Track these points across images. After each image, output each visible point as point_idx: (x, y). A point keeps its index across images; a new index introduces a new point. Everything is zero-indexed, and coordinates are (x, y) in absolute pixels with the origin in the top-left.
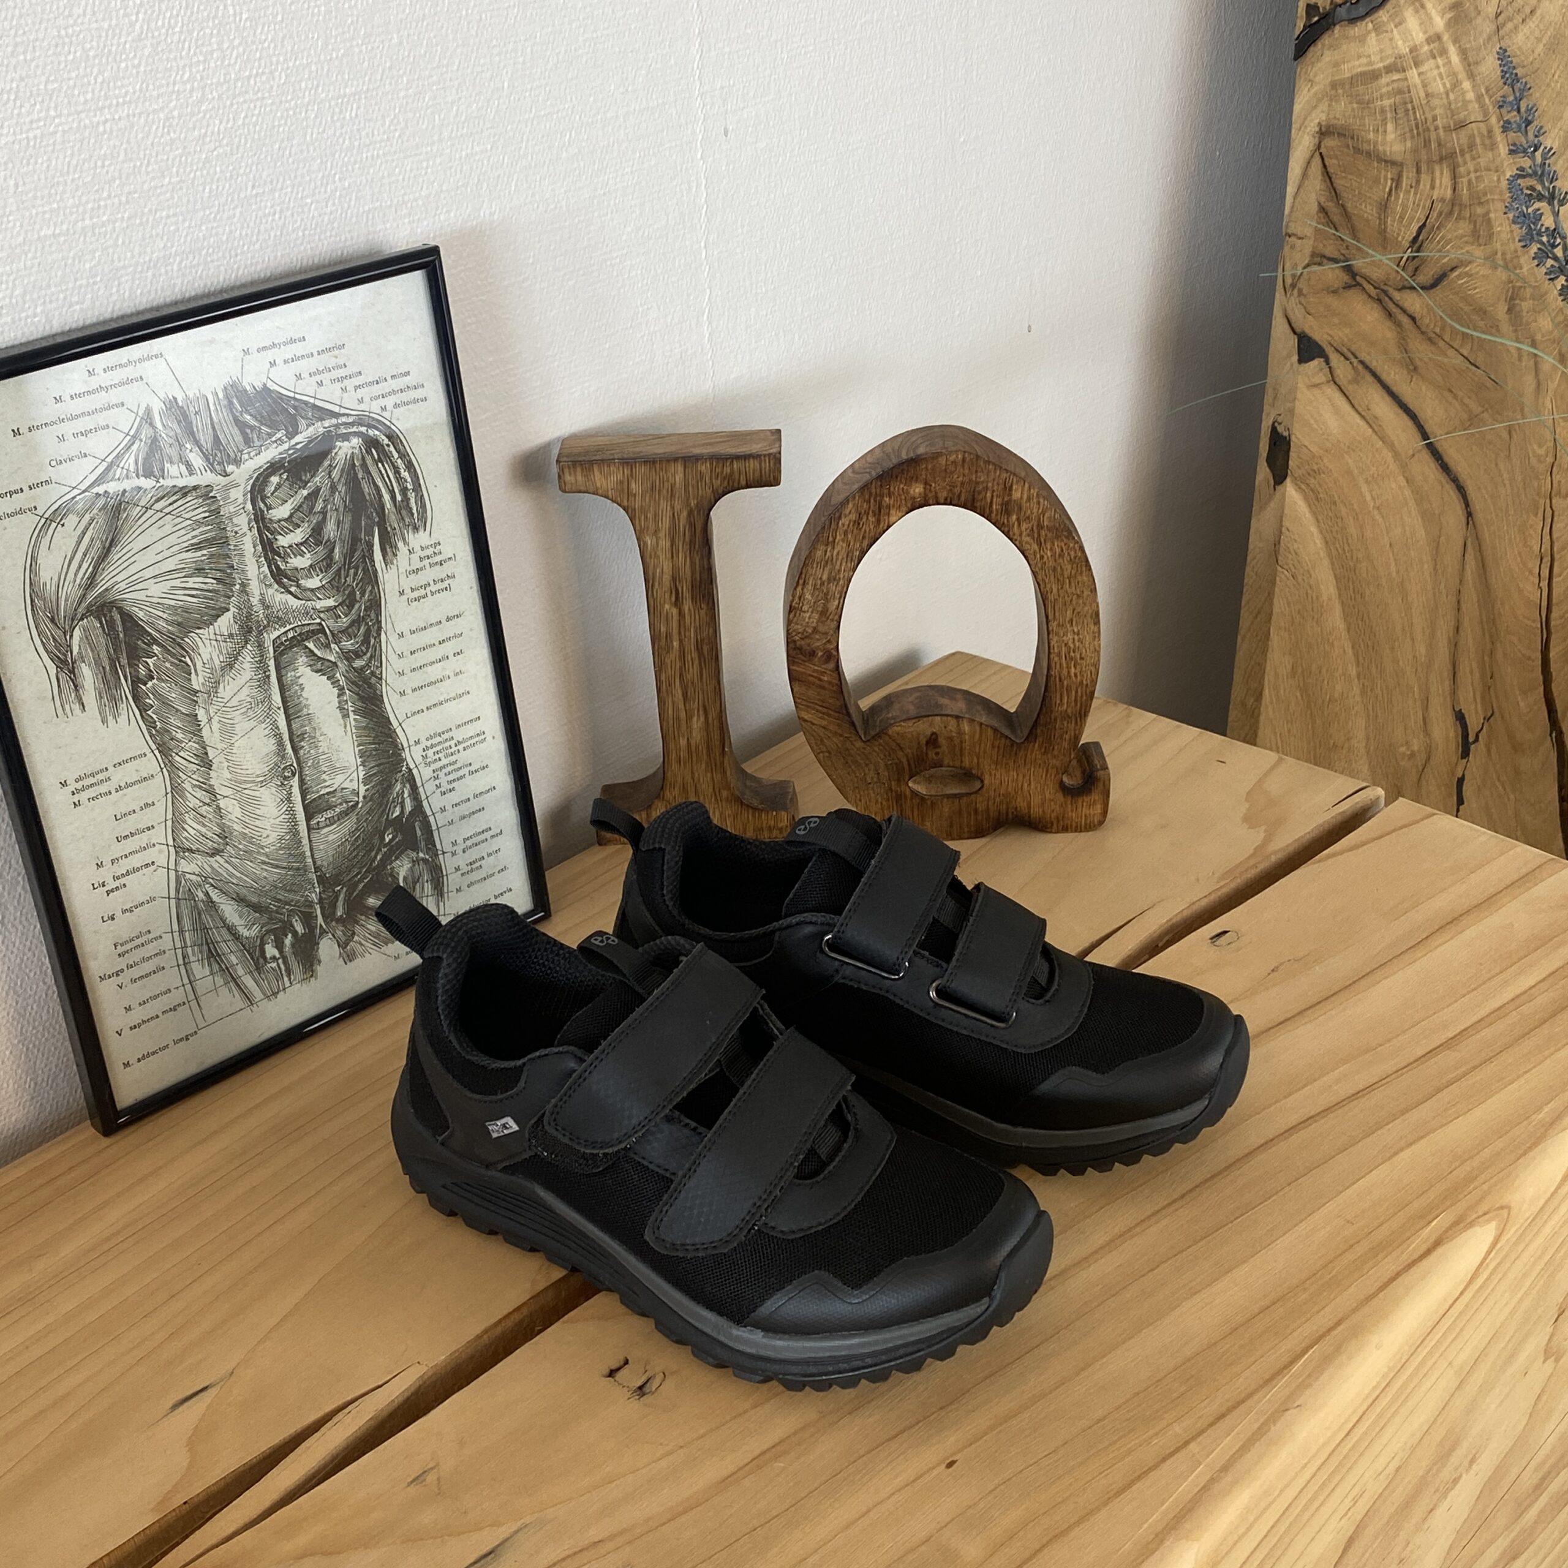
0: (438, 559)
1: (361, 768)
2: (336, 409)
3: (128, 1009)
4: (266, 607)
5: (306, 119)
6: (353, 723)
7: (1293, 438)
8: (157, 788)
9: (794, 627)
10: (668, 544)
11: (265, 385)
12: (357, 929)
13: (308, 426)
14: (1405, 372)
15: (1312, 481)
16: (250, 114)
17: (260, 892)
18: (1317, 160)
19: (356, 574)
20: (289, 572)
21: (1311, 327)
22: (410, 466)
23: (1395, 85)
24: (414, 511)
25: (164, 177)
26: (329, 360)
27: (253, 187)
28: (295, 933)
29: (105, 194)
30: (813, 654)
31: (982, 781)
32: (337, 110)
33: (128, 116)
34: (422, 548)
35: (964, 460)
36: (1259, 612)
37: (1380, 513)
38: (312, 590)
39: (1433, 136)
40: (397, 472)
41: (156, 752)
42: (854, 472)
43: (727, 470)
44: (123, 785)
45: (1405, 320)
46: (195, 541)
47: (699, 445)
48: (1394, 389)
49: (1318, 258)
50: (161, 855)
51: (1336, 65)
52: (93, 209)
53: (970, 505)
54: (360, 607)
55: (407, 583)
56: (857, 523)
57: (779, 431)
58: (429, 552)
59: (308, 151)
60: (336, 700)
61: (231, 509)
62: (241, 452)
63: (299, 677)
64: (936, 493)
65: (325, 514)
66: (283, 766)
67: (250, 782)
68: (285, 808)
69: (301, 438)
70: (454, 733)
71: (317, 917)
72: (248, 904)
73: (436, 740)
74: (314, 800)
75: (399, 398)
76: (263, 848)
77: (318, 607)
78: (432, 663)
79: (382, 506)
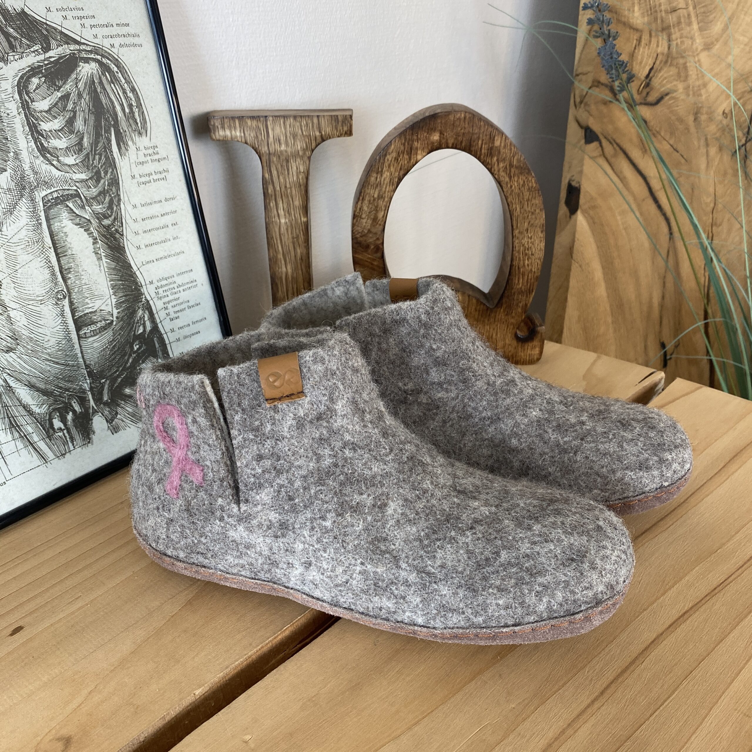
0: (156, 157)
1: (113, 297)
2: (78, 38)
4: (36, 173)
6: (105, 265)
7: (582, 188)
11: (23, 10)
12: (119, 410)
13: (58, 46)
15: (591, 212)
17: (47, 382)
19: (100, 159)
20: (51, 150)
22: (133, 90)
24: (138, 121)
26: (70, 3)
28: (74, 412)
34: (145, 148)
38: (69, 166)
40: (124, 92)
49: (596, 84)
54: (104, 182)
55: (137, 171)
58: (151, 151)
60: (92, 246)
61: (4, 97)
62: (8, 53)
63: (64, 227)
64: (447, 140)
65: (75, 113)
66: (56, 291)
67: (33, 300)
68: (60, 321)
69: (54, 53)
70: (176, 279)
71: (89, 400)
72: (38, 390)
73: (164, 282)
74: (81, 317)
75: (122, 40)
76: (45, 349)
77: (74, 178)
78: (157, 229)
79: (116, 115)
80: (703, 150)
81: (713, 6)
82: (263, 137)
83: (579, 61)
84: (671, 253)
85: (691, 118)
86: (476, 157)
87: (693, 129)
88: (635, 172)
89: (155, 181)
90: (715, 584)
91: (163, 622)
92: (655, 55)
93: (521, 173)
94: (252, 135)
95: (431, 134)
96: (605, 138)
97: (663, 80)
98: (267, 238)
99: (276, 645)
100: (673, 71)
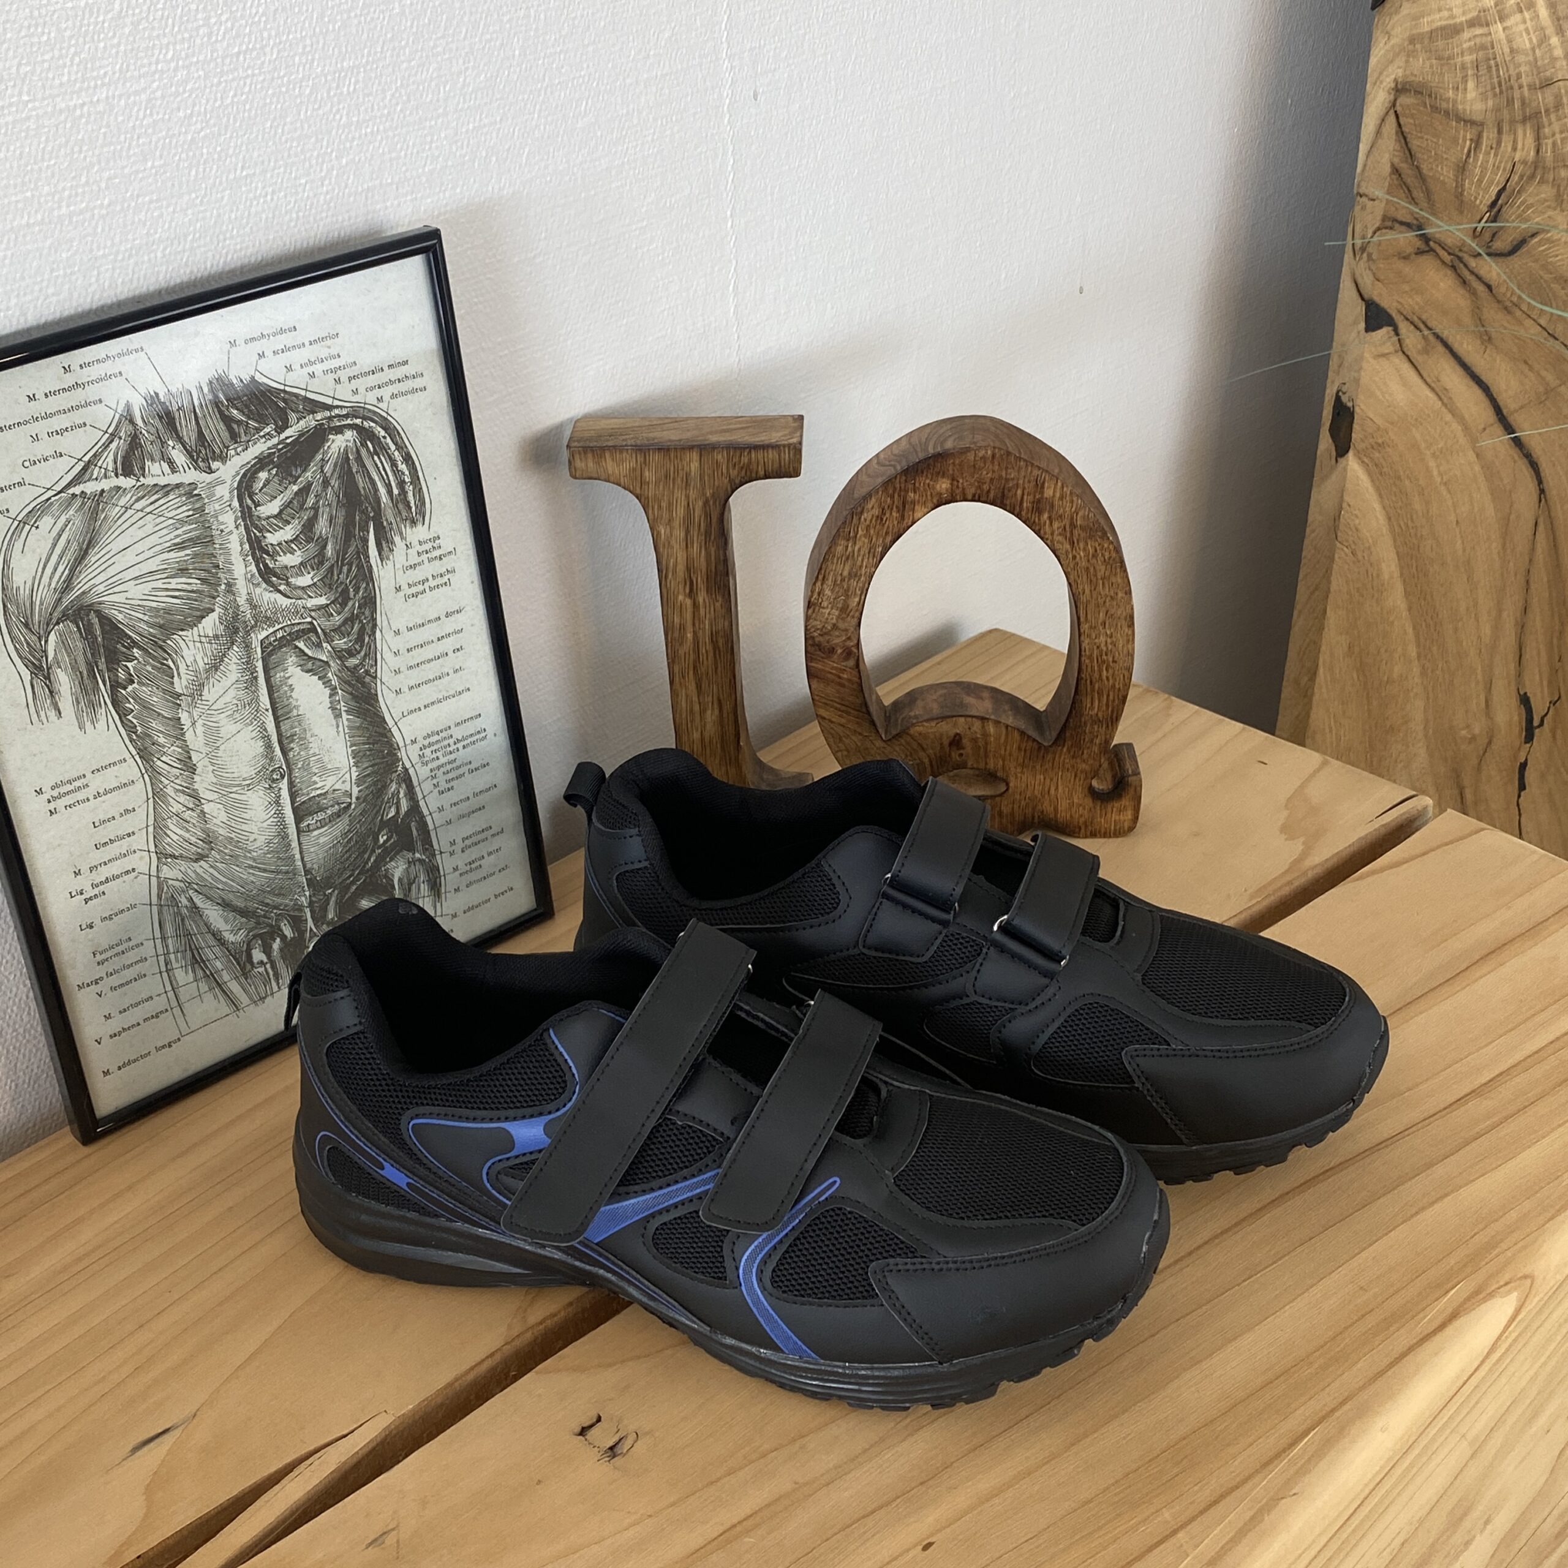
0: (437, 553)
1: (354, 769)
2: (329, 401)
3: (108, 1017)
4: (254, 607)
5: (300, 95)
6: (346, 723)
7: (1357, 409)
8: (139, 792)
9: (813, 623)
10: (683, 534)
11: (253, 378)
13: (299, 420)
14: (1479, 342)
15: (1377, 455)
16: (239, 92)
17: (248, 897)
18: (1392, 118)
19: (349, 571)
20: (278, 571)
21: (1380, 295)
22: (408, 459)
23: (1478, 40)
24: (412, 504)
25: (145, 160)
26: (321, 351)
27: (243, 168)
28: (283, 937)
29: (84, 179)
30: (832, 650)
31: (1007, 784)
32: (335, 85)
33: (107, 98)
34: (420, 543)
35: (993, 456)
36: (1316, 589)
37: (1449, 492)
38: (303, 588)
39: (1517, 94)
40: (394, 464)
41: (137, 758)
42: (878, 463)
43: (745, 460)
44: (101, 791)
45: (1481, 288)
46: (178, 540)
47: (716, 432)
48: (1468, 360)
49: (1390, 222)
50: (142, 862)
51: (1416, 18)
52: (70, 197)
53: (999, 502)
54: (354, 605)
55: (403, 580)
56: (880, 518)
57: (801, 418)
58: (428, 546)
59: (302, 128)
60: (328, 700)
61: (217, 507)
62: (227, 448)
63: (289, 678)
65: (317, 510)
66: (271, 769)
67: (238, 785)
68: (273, 812)
69: (291, 432)
70: (453, 731)
71: (307, 920)
72: (234, 909)
73: (435, 738)
74: (304, 802)
75: (396, 388)
76: (250, 852)
77: (309, 605)
78: (430, 661)
79: (378, 500)
89: (431, 589)
92: (1509, 166)
95: (935, 482)
100: (1546, 192)
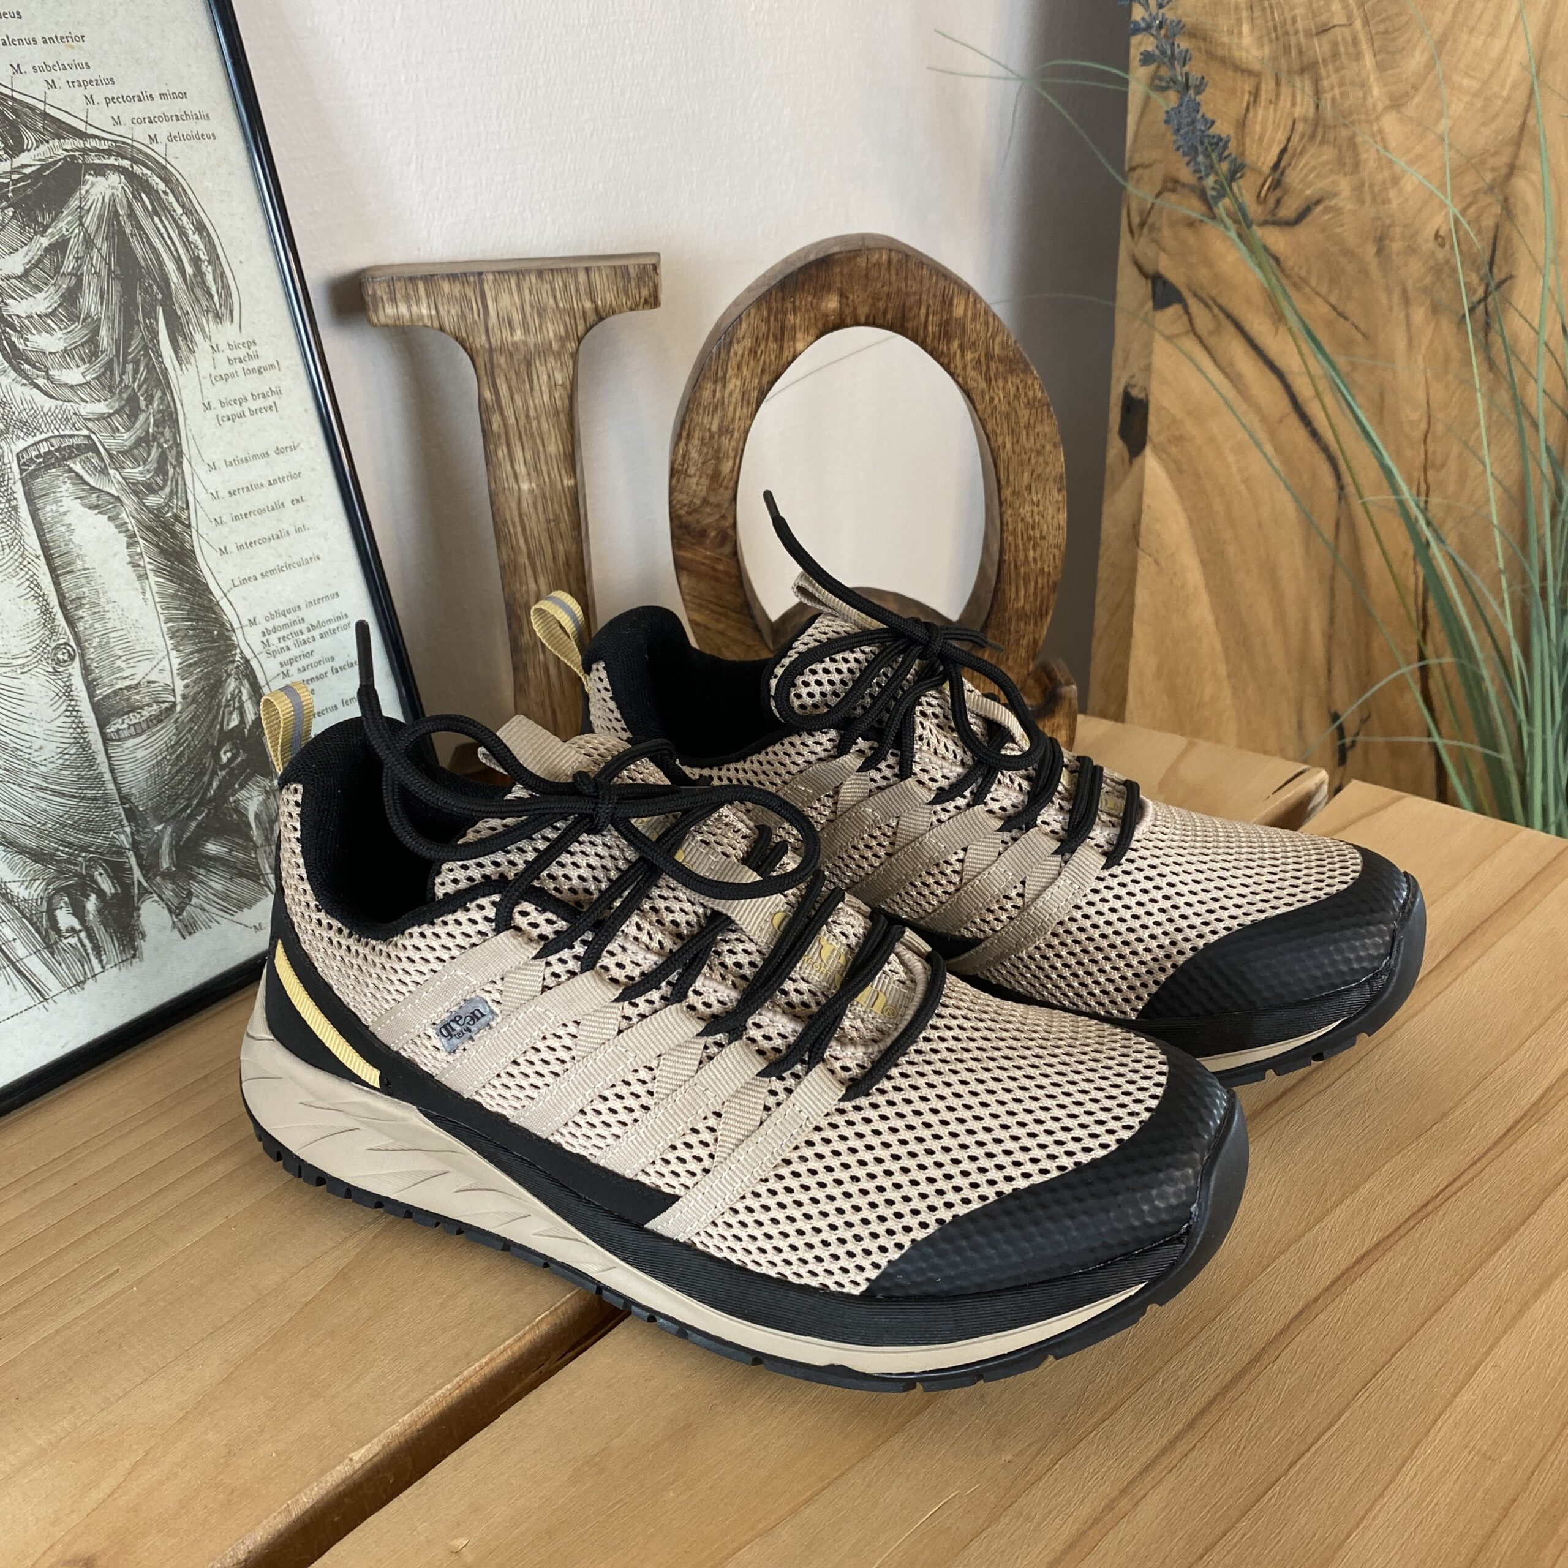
0: (254, 364)
1: (174, 654)
2: (81, 126)
6: (155, 588)
12: (195, 887)
13: (39, 142)
17: (40, 833)
19: (136, 371)
20: (31, 355)
22: (200, 228)
24: (213, 290)
28: (100, 893)
34: (231, 347)
38: (72, 387)
40: (182, 233)
54: (146, 419)
55: (213, 394)
58: (242, 352)
60: (126, 551)
63: (64, 514)
64: (855, 309)
65: (80, 278)
66: (53, 645)
68: (63, 708)
69: (30, 158)
70: (304, 613)
71: (131, 869)
72: (22, 850)
73: (280, 621)
74: (107, 696)
75: (175, 127)
76: (35, 765)
77: (83, 413)
78: (262, 511)
79: (166, 279)
80: (1399, 314)
81: (1404, 19)
82: (475, 316)
83: (1135, 142)
84: (1342, 529)
85: (1371, 249)
86: (915, 341)
87: (1375, 272)
88: (1260, 364)
89: (253, 413)
90: (1428, 1193)
91: (287, 1317)
92: (1290, 123)
93: (1011, 372)
94: (453, 312)
95: (821, 298)
96: (1196, 295)
97: (1311, 171)
98: (495, 523)
99: (522, 1357)
100: (1328, 154)
